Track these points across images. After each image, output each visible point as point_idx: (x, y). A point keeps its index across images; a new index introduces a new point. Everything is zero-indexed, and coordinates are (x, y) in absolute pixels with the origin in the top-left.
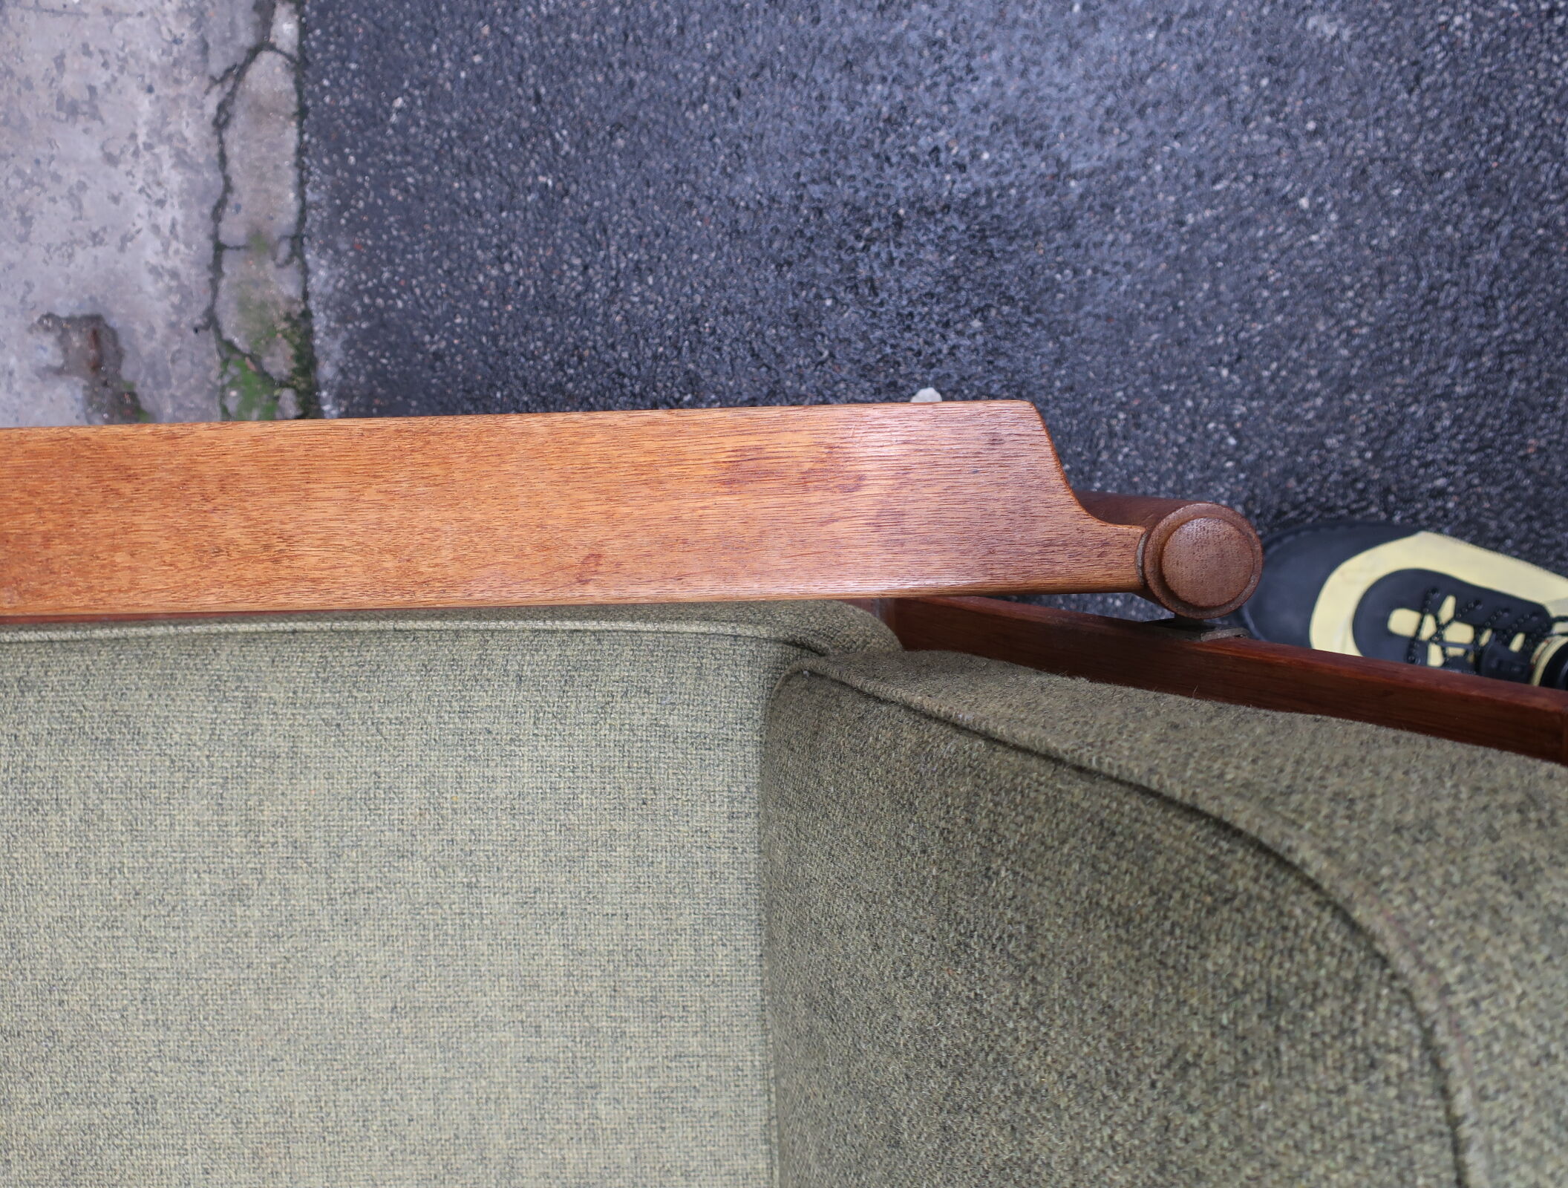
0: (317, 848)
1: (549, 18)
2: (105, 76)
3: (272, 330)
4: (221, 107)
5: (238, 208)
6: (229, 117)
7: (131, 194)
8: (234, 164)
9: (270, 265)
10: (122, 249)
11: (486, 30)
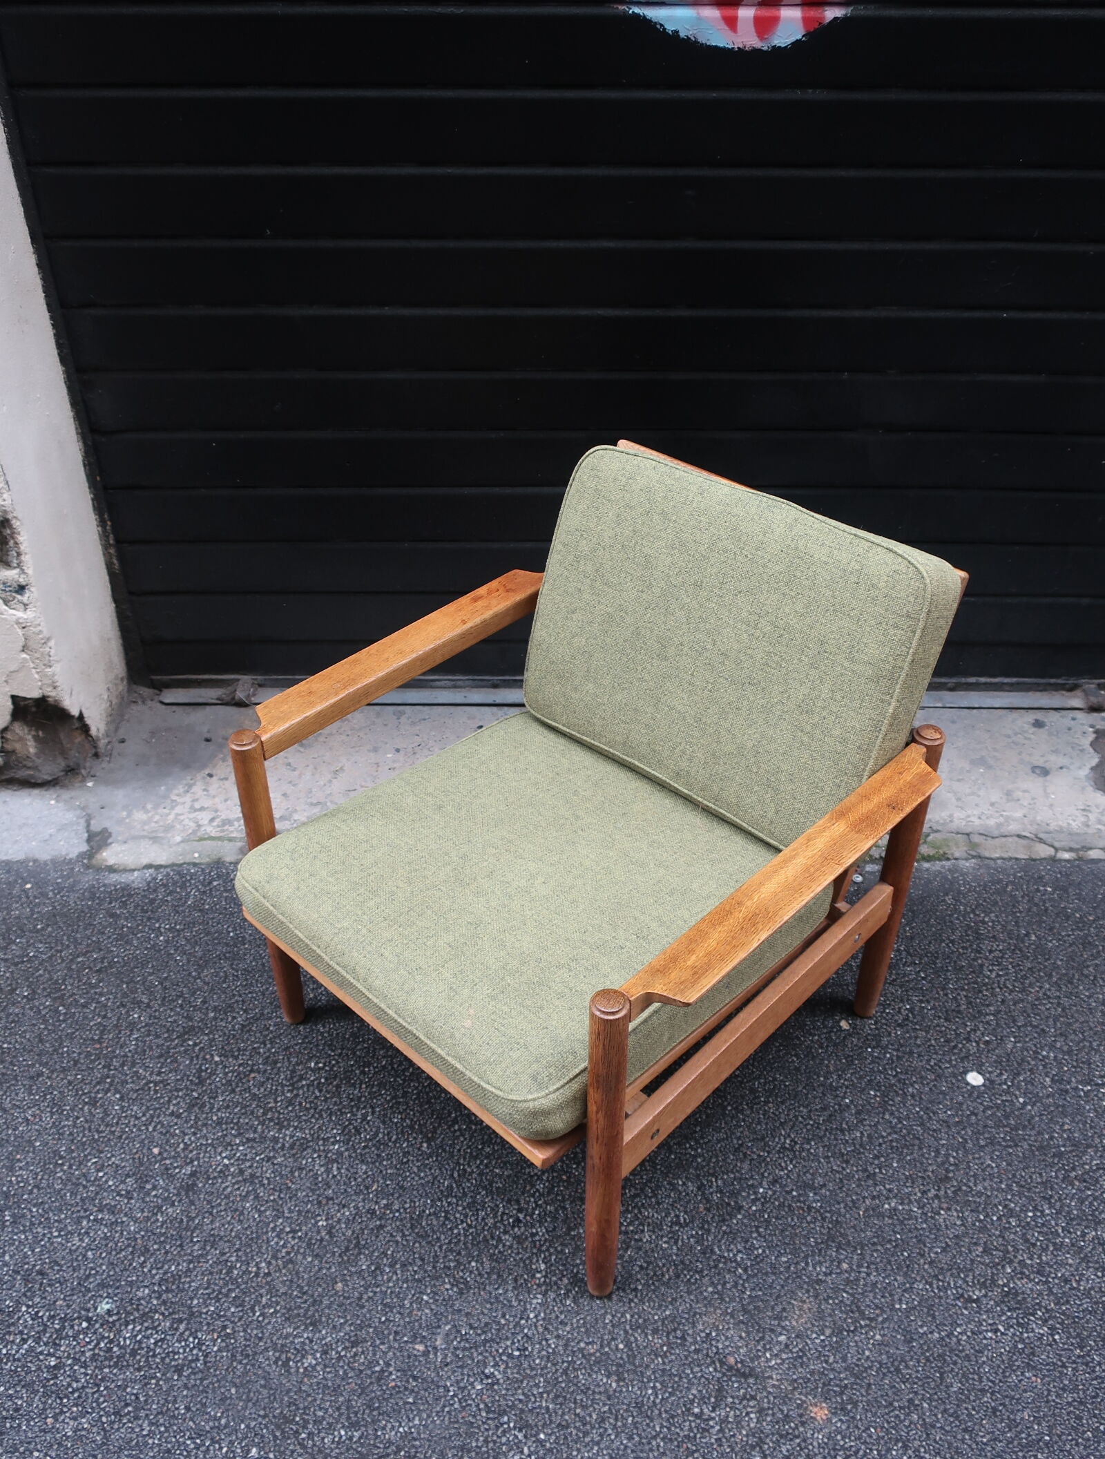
3: (938, 848)
5: (986, 840)
6: (1023, 839)
7: (980, 810)
9: (965, 849)
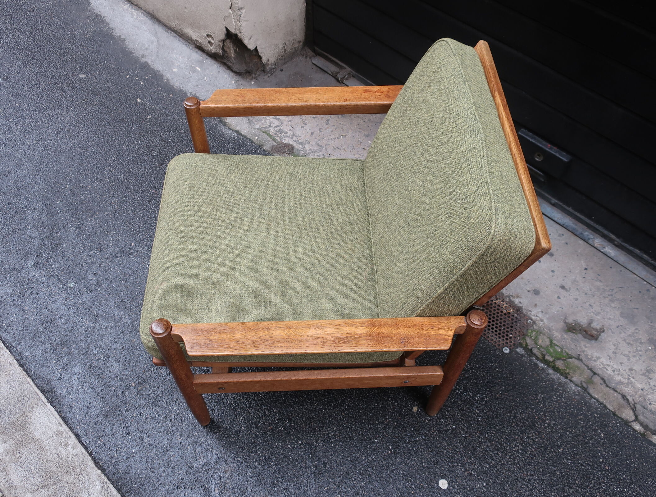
1: (600, 484)
2: (651, 383)
4: (628, 400)
5: (601, 384)
6: (624, 400)
7: (620, 367)
8: (612, 392)
9: (583, 380)
10: (609, 356)
11: (607, 468)
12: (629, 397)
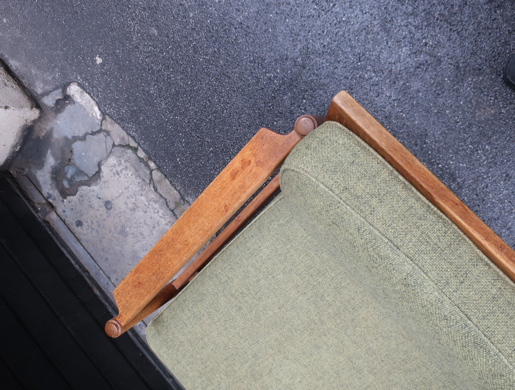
0: (245, 291)
1: (188, 122)
2: (134, 199)
4: (154, 187)
5: (169, 201)
6: (156, 187)
7: (153, 215)
8: (163, 195)
9: (182, 206)
10: (159, 225)
11: (181, 134)
12: (153, 189)
